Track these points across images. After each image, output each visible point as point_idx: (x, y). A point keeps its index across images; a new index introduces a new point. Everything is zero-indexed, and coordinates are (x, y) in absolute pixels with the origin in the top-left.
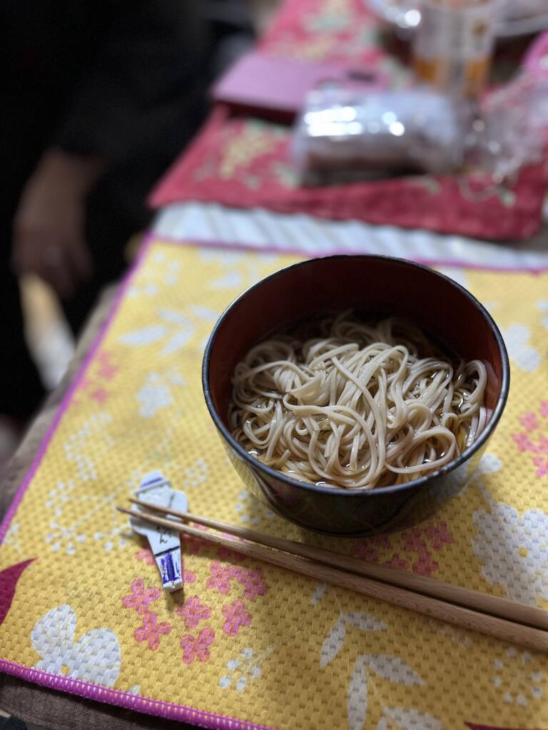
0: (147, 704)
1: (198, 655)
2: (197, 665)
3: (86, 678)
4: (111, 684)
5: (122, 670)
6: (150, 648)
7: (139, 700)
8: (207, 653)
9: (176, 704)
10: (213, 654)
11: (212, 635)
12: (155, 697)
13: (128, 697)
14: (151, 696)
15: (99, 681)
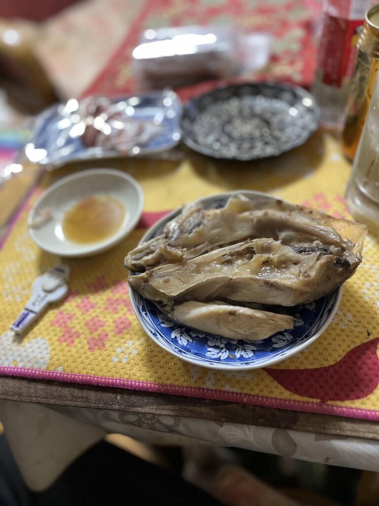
0: (67, 377)
1: (98, 347)
2: (97, 353)
3: (28, 366)
4: (44, 367)
5: (51, 359)
6: (68, 345)
7: (62, 375)
8: (104, 345)
9: (85, 375)
10: (107, 345)
11: (107, 335)
12: (72, 372)
13: (55, 374)
14: (69, 371)
15: (36, 366)
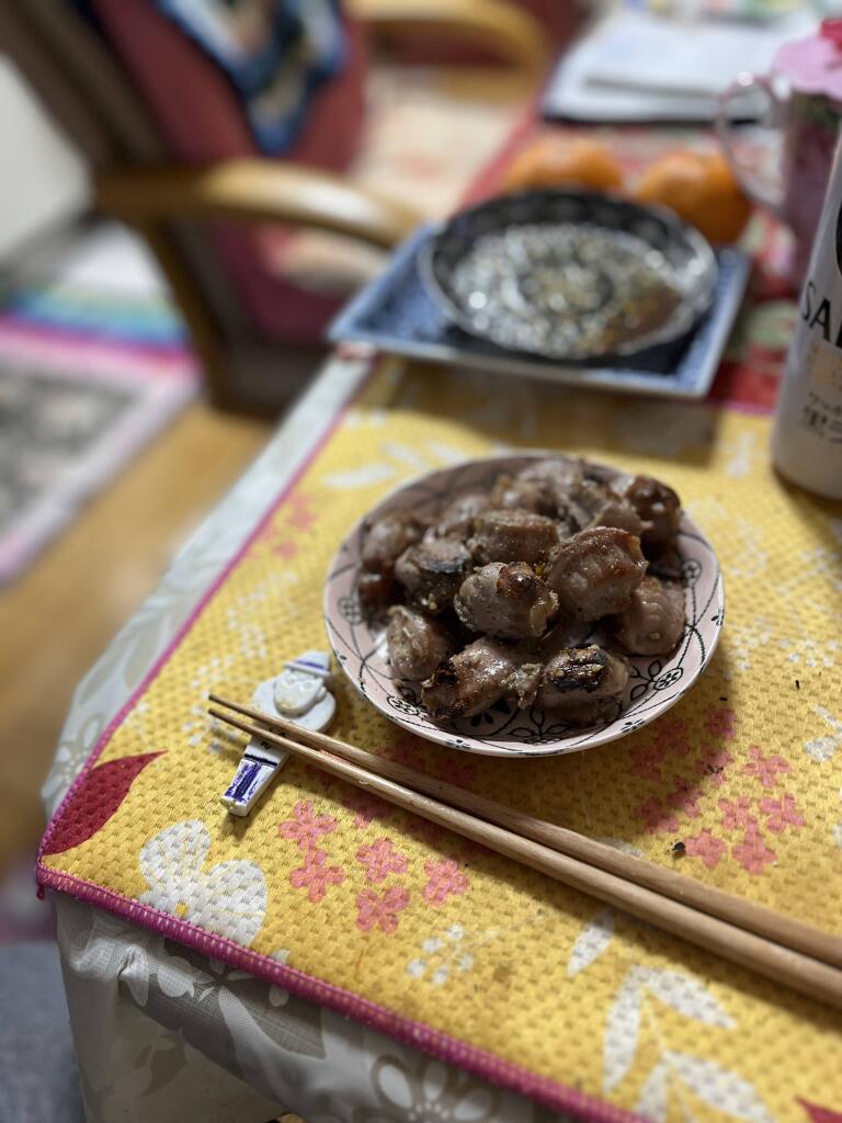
1: (381, 922)
2: (376, 937)
3: (212, 926)
4: (247, 941)
5: (265, 925)
6: (310, 898)
7: (286, 973)
8: (395, 923)
10: (403, 926)
11: (405, 898)
12: (309, 973)
13: (269, 966)
14: (304, 969)
15: (230, 933)
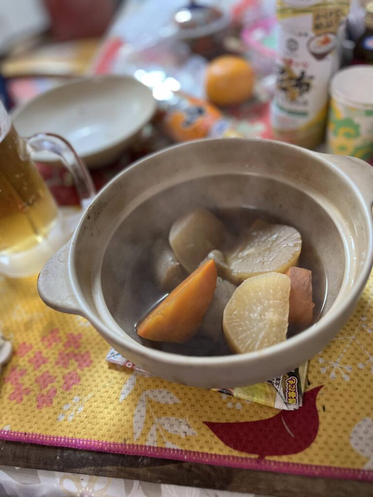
0: (14, 435)
6: (17, 403)
7: (9, 433)
8: (52, 402)
10: (55, 401)
11: (55, 392)
13: (3, 433)
14: (16, 430)
